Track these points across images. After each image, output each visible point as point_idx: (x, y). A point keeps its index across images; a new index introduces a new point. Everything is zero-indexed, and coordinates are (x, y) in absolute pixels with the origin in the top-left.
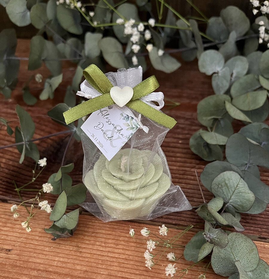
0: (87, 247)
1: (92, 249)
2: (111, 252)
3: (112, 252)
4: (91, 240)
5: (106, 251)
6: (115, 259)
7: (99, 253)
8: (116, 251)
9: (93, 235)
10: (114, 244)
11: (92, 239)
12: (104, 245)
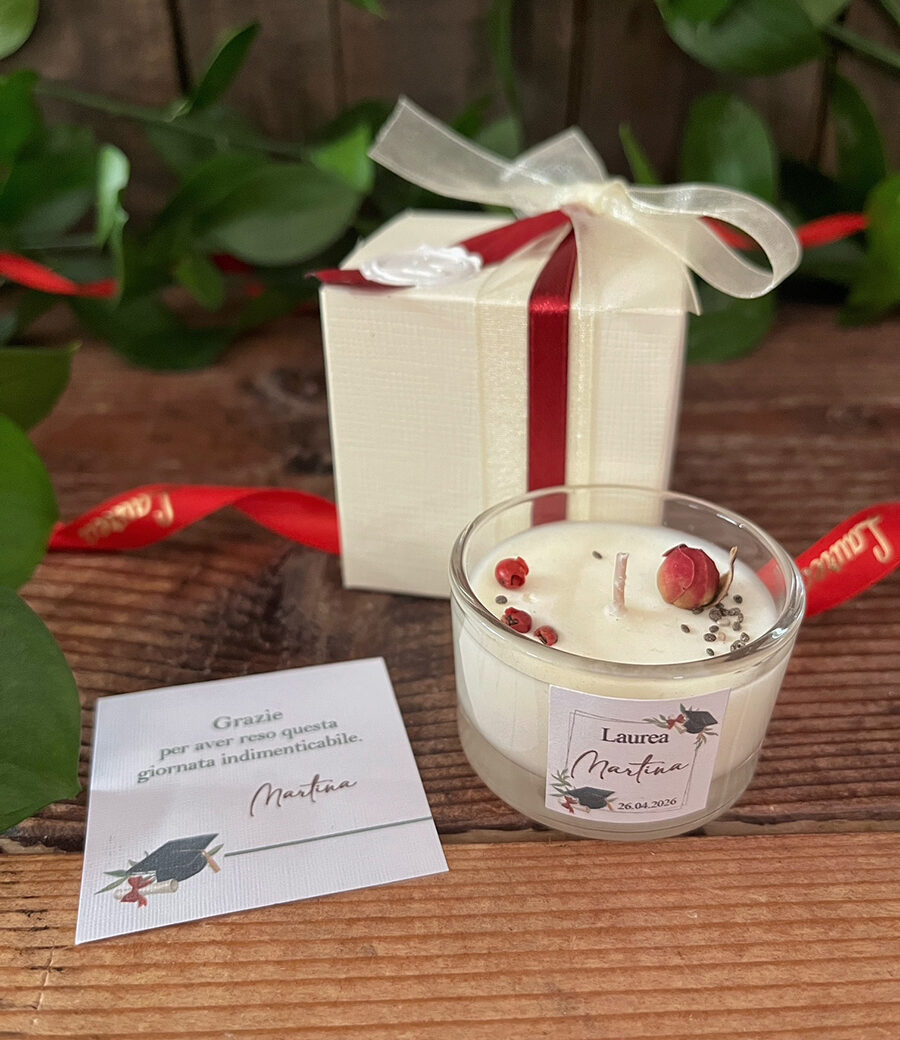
0: (606, 987)
1: (633, 992)
2: (730, 989)
3: (740, 988)
4: (607, 951)
5: (707, 989)
6: (772, 1017)
7: (676, 1005)
8: (753, 977)
9: (599, 925)
10: (724, 947)
11: (609, 946)
12: (677, 961)
